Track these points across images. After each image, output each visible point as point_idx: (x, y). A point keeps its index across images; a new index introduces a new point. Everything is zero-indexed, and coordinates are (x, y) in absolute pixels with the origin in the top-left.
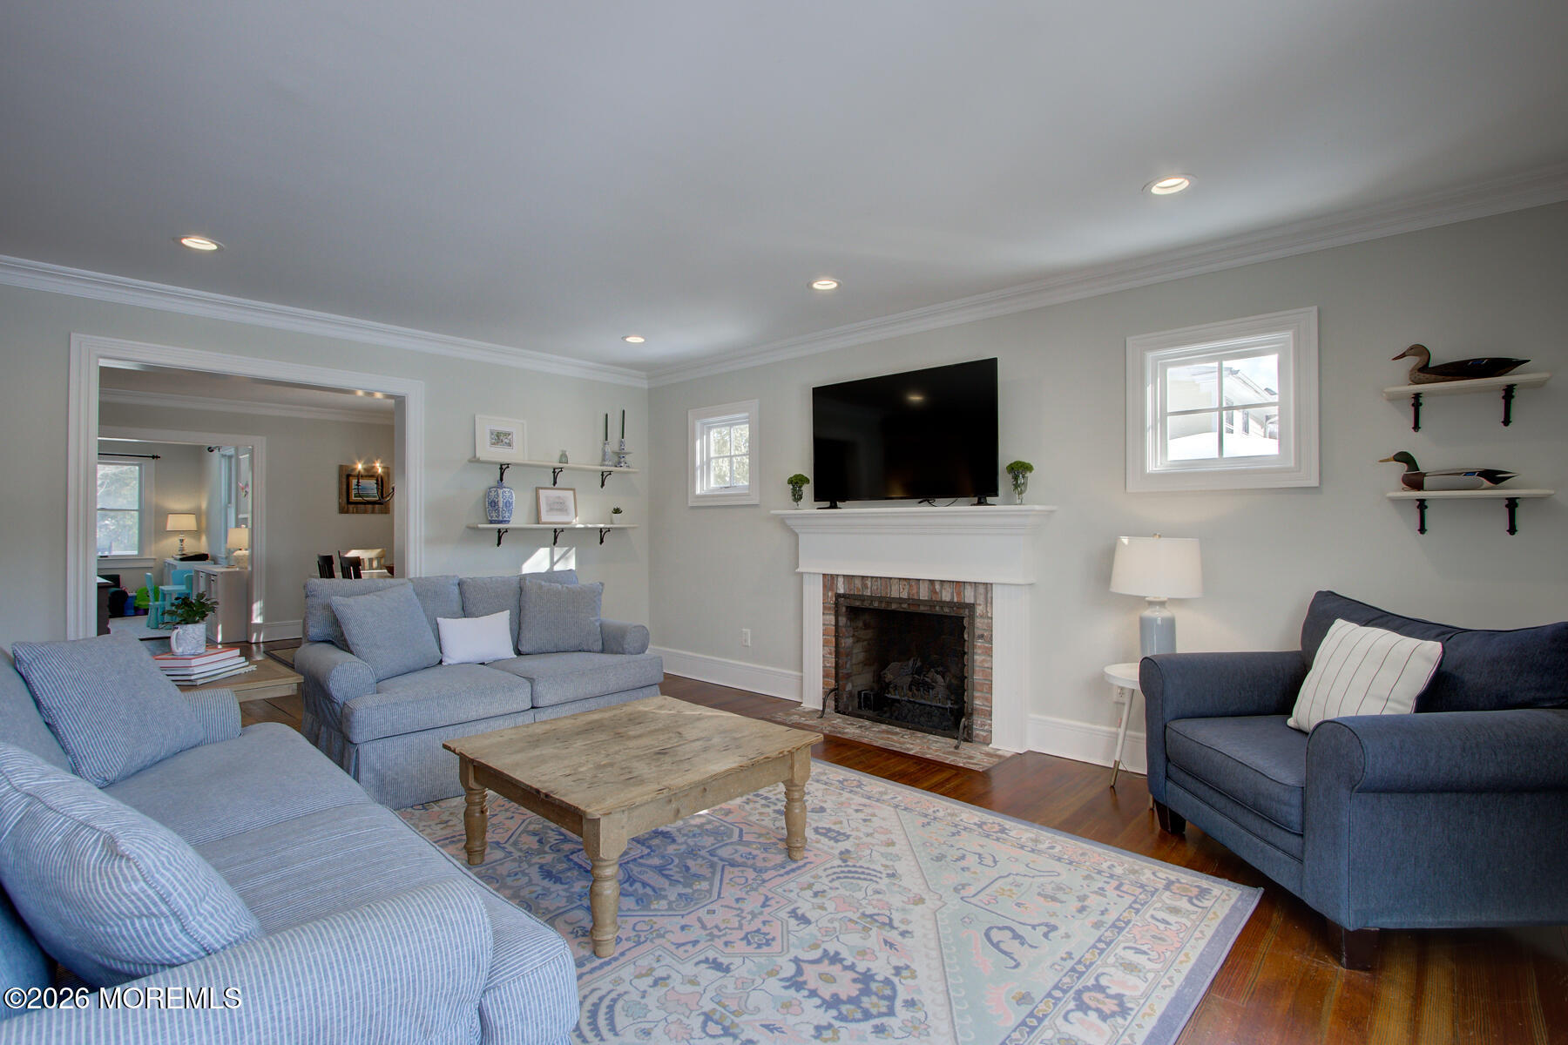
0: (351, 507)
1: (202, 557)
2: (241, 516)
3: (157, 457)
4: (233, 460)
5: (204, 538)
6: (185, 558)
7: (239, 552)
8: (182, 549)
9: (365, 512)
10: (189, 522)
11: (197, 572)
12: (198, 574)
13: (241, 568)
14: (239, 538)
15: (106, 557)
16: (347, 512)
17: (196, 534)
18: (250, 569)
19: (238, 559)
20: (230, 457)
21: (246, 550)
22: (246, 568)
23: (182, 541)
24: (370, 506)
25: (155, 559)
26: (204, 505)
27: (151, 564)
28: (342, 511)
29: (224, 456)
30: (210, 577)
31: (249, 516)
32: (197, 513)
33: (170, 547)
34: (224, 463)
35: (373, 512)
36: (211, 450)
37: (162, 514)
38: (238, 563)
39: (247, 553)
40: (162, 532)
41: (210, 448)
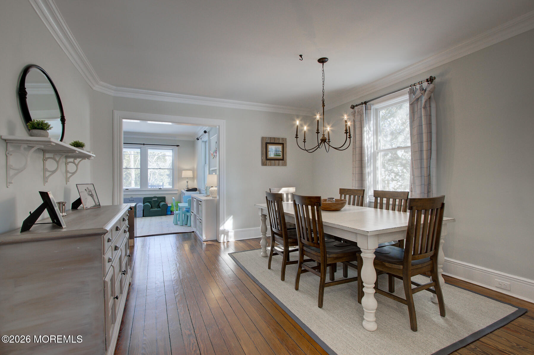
0: (268, 161)
1: (195, 190)
2: (211, 169)
3: (178, 146)
4: (207, 144)
5: (195, 181)
6: (189, 190)
7: (212, 188)
8: (187, 186)
9: (275, 165)
10: (189, 174)
11: (193, 198)
12: (193, 200)
13: (213, 197)
14: (212, 179)
15: (161, 189)
16: (266, 165)
17: (193, 178)
18: (218, 198)
19: (212, 193)
20: (206, 142)
21: (216, 187)
22: (216, 198)
23: (187, 182)
24: (277, 161)
25: (178, 190)
26: (195, 167)
27: (176, 192)
28: (264, 164)
29: (203, 141)
30: (199, 202)
31: (217, 168)
32: (193, 170)
33: (183, 185)
34: (203, 144)
35: (279, 165)
36: (198, 139)
37: (180, 171)
38: (212, 194)
39: (216, 189)
40: (180, 178)
41: (197, 138)
